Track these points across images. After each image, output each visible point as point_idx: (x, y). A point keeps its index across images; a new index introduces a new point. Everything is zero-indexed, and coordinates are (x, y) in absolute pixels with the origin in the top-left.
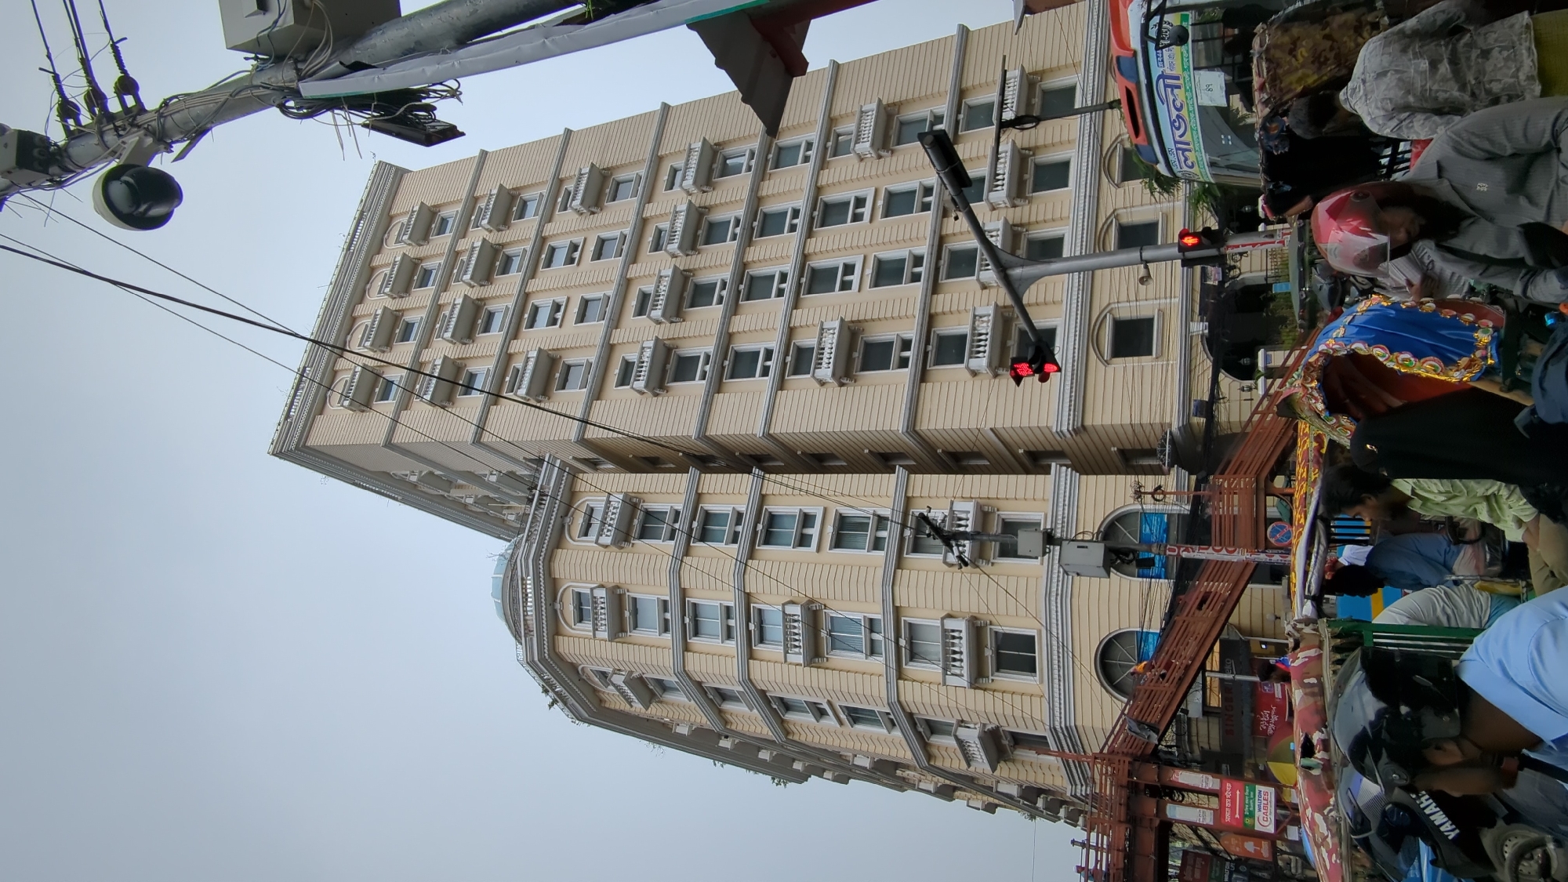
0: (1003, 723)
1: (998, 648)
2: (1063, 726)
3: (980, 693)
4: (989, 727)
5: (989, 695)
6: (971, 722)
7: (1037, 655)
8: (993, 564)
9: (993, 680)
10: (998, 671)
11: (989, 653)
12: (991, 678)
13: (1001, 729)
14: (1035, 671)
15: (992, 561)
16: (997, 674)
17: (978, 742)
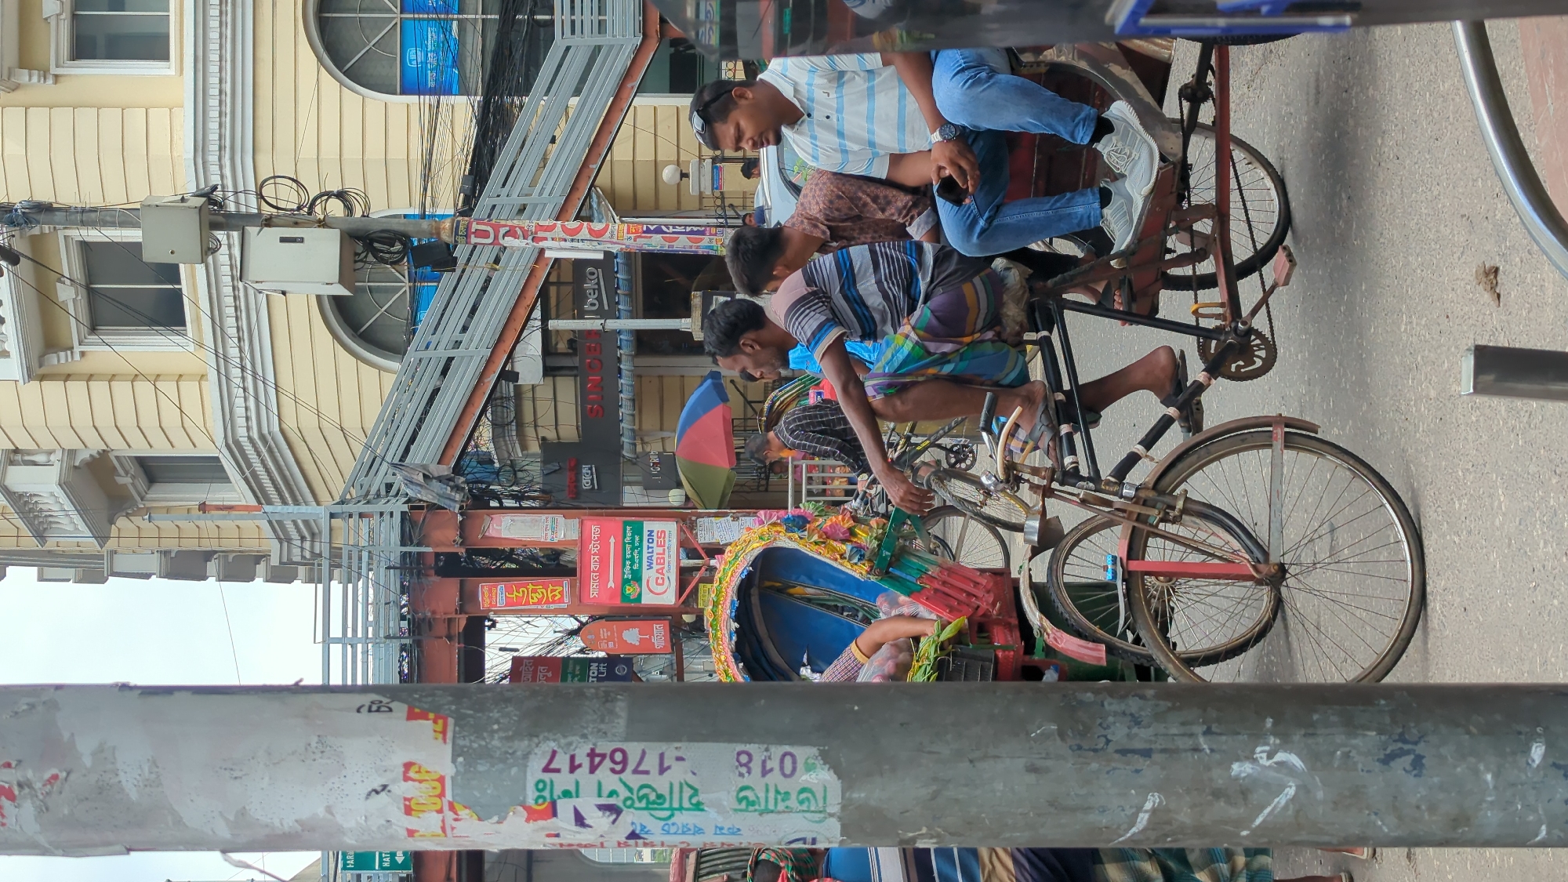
0: (116, 444)
1: (90, 276)
2: (255, 435)
3: (53, 388)
4: (84, 455)
5: (77, 388)
6: (39, 451)
7: (184, 286)
8: (56, 77)
9: (83, 354)
10: (93, 329)
11: (68, 294)
12: (77, 349)
13: (112, 456)
14: (183, 324)
15: (54, 70)
16: (93, 338)
17: (59, 492)
